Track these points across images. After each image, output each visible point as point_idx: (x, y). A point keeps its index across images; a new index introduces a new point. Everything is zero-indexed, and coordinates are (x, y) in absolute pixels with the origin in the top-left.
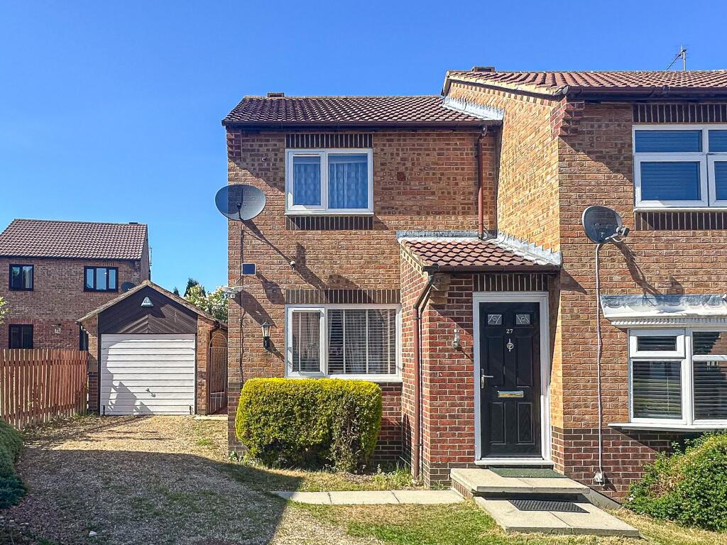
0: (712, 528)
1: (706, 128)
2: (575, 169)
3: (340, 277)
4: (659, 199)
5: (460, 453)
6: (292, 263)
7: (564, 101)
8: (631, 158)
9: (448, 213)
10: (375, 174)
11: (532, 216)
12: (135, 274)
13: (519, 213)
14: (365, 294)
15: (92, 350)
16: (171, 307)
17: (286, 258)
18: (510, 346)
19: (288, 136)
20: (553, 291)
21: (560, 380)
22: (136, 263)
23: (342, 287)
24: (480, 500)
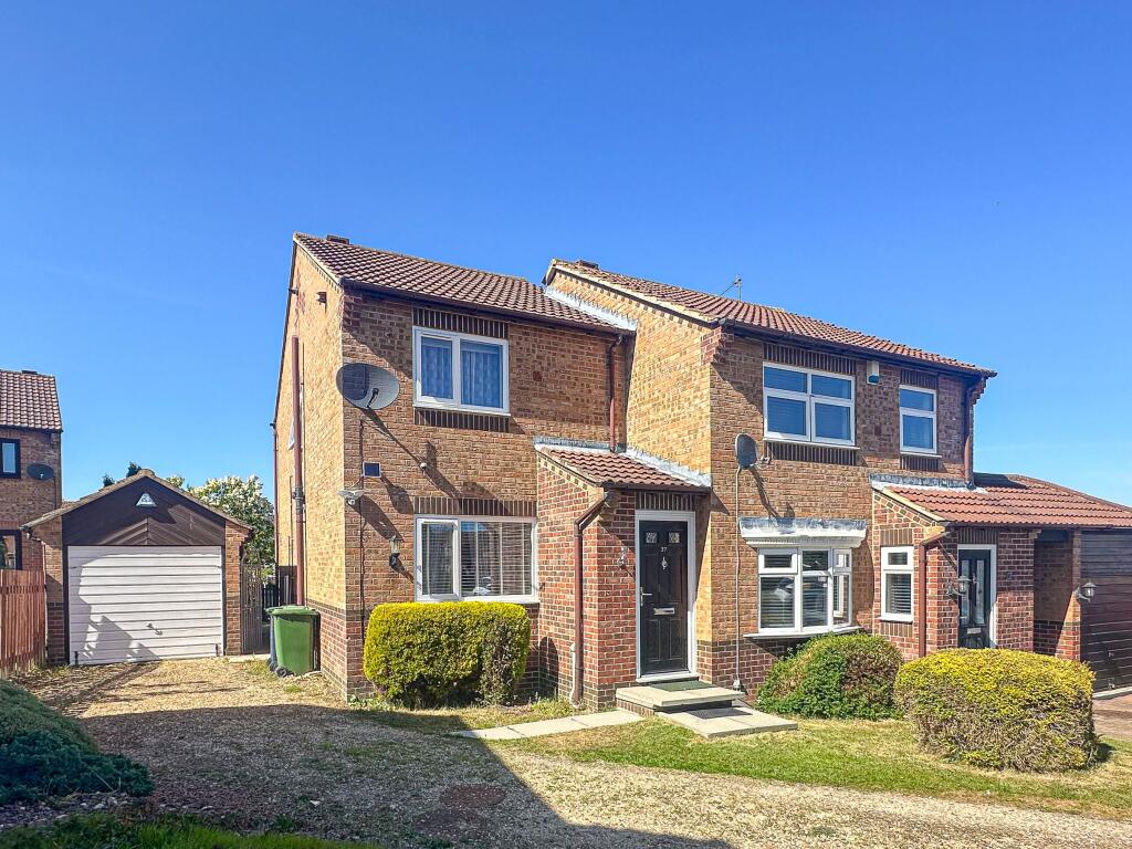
0: (825, 717)
1: (810, 372)
2: (722, 396)
3: (474, 484)
4: (780, 432)
5: (623, 673)
6: (423, 465)
7: (718, 332)
8: (761, 392)
9: (582, 421)
10: (511, 370)
11: (675, 435)
12: (52, 452)
13: (657, 430)
14: (501, 504)
15: (52, 568)
16: (184, 508)
17: (415, 458)
18: (664, 563)
19: (415, 311)
20: (701, 512)
21: (709, 596)
22: (53, 435)
23: (476, 496)
24: (661, 714)
